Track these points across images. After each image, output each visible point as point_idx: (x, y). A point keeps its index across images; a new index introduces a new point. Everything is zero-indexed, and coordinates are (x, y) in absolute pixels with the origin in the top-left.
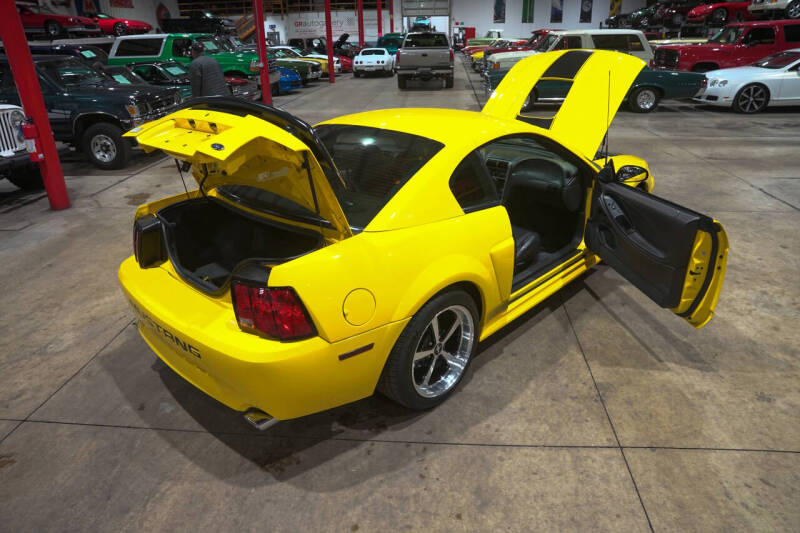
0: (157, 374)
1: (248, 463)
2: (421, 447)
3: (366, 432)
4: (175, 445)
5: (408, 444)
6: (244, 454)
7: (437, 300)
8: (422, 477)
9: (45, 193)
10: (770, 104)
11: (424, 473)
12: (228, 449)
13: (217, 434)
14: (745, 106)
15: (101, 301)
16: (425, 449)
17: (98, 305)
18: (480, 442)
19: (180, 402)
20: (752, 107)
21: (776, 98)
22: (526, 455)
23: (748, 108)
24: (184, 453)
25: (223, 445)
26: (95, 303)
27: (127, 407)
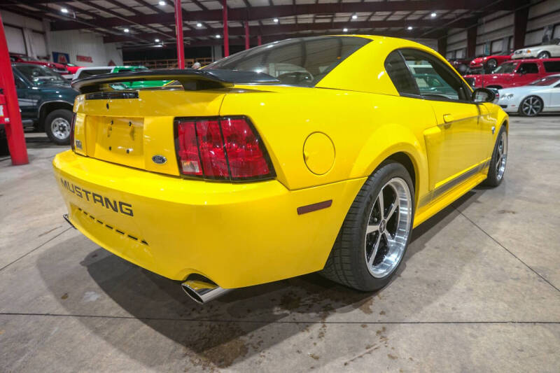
0: (86, 268)
1: (182, 350)
2: (379, 327)
3: (313, 314)
4: (97, 331)
5: (364, 325)
6: (177, 340)
7: (382, 169)
8: (391, 357)
9: (9, 157)
10: (544, 110)
11: (393, 353)
12: (159, 335)
13: (146, 320)
14: (527, 111)
15: (41, 217)
16: (384, 329)
17: (37, 220)
18: (443, 320)
19: (107, 291)
20: (532, 112)
21: (548, 106)
22: (499, 331)
23: (529, 112)
24: (106, 339)
25: (153, 330)
26: (35, 218)
27: (50, 296)
